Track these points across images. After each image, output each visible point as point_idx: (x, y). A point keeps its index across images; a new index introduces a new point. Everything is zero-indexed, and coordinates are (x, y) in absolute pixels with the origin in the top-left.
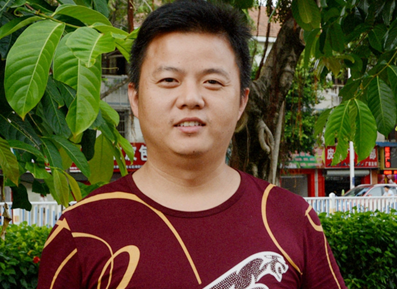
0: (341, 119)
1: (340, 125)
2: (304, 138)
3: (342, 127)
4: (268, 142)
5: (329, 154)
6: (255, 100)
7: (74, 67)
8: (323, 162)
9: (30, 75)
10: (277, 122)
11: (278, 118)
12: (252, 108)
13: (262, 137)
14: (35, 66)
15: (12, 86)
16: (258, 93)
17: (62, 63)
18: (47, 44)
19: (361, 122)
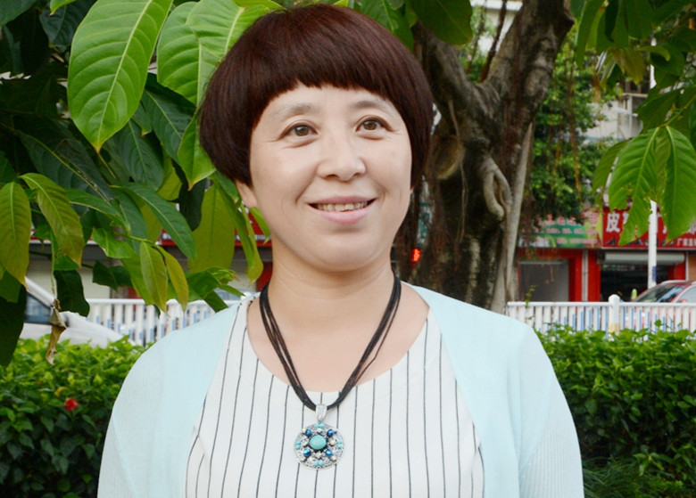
0: (641, 161)
1: (637, 173)
2: (565, 192)
3: (640, 176)
4: (500, 197)
5: (610, 221)
6: (477, 120)
7: (192, 64)
8: (598, 238)
9: (111, 73)
10: (518, 162)
11: (519, 154)
12: (472, 135)
13: (489, 190)
14: (120, 59)
15: (81, 92)
16: (484, 108)
17: (171, 55)
18: (141, 21)
19: (676, 169)
